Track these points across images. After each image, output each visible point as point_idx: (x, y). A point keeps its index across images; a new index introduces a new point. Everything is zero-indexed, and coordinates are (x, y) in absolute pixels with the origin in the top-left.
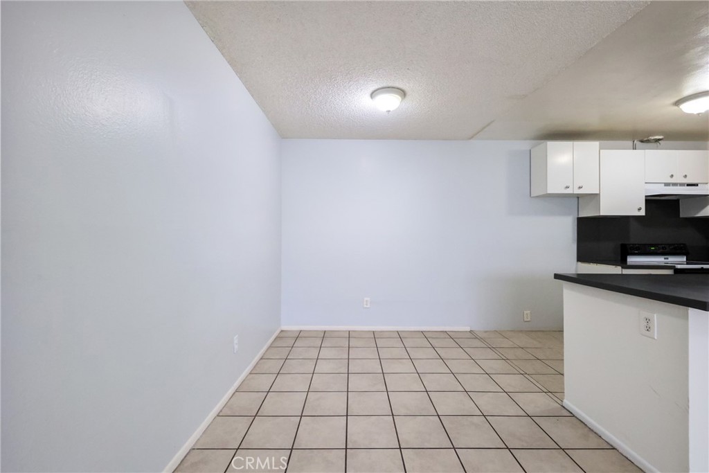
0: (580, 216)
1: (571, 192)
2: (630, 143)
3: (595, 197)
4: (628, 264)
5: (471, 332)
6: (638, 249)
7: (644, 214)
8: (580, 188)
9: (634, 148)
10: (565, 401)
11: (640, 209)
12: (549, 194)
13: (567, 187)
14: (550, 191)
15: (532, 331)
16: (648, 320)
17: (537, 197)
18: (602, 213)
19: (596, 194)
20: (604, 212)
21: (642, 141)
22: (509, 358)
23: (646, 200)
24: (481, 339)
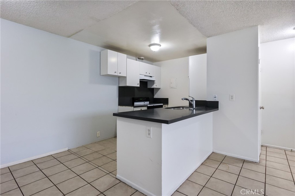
0: (119, 86)
1: (117, 75)
2: (135, 58)
3: (125, 78)
4: (135, 105)
5: (68, 150)
6: (137, 99)
7: (139, 86)
8: (120, 73)
9: (136, 60)
10: (117, 175)
11: (138, 84)
12: (109, 74)
13: (115, 72)
14: (109, 73)
15: (100, 141)
16: (149, 130)
17: (103, 75)
18: (128, 85)
19: (125, 77)
20: (128, 84)
21: (138, 58)
22: (90, 160)
23: (140, 81)
24: (74, 154)
